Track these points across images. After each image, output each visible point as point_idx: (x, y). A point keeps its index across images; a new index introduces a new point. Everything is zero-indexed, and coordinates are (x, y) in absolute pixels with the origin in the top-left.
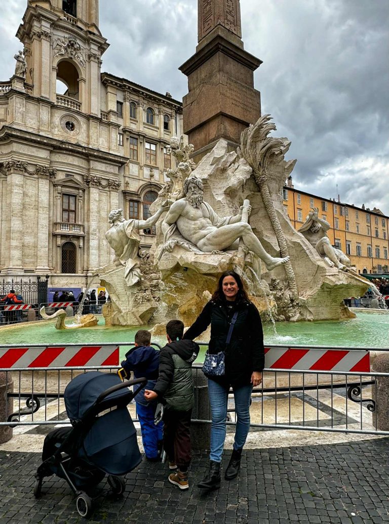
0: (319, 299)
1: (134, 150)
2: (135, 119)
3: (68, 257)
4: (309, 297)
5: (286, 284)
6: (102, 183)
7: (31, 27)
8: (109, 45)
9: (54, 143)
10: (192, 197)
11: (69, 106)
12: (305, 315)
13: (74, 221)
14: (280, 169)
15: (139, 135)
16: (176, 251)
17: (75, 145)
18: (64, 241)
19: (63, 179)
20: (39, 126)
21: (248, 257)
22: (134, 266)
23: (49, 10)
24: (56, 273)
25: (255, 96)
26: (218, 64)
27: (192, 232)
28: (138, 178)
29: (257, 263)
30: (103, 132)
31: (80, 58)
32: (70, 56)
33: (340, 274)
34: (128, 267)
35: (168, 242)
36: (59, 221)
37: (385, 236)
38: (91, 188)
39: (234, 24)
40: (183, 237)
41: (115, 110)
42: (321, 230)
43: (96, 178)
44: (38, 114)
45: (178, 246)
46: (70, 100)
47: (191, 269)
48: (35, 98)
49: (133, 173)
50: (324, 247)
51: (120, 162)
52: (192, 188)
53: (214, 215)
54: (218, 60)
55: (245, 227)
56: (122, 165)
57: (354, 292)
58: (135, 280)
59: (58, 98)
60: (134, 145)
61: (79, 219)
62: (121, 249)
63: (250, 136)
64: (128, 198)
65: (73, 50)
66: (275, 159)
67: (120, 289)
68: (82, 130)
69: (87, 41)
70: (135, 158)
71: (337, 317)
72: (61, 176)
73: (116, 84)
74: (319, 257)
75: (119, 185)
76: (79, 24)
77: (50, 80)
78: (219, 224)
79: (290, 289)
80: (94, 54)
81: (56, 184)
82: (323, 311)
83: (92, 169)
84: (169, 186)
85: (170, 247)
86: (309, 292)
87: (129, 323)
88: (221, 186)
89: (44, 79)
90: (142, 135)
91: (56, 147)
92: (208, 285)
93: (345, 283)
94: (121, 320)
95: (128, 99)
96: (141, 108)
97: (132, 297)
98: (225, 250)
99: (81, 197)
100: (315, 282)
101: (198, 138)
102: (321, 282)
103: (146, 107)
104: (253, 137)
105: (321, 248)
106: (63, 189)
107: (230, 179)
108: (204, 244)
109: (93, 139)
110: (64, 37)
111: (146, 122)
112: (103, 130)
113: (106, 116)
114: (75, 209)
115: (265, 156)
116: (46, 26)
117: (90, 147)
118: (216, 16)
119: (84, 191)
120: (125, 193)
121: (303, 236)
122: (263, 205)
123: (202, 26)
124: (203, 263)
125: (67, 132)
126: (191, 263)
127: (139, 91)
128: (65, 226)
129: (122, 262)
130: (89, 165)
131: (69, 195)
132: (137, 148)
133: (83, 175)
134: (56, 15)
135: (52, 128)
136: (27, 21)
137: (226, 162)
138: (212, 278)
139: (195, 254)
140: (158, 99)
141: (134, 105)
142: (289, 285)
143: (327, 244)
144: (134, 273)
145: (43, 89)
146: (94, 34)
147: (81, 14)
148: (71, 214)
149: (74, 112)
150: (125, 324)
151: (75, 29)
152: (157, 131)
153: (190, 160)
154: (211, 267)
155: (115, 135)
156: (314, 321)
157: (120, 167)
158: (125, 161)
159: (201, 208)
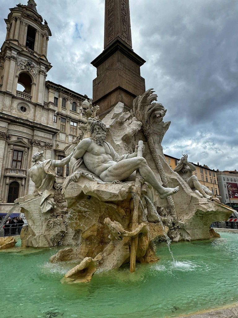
0: (194, 223)
1: (63, 125)
2: (65, 108)
3: (13, 192)
4: (186, 221)
5: (168, 211)
6: (41, 144)
7: (5, 53)
8: (52, 66)
9: (12, 118)
10: (97, 136)
11: (24, 98)
12: (184, 236)
13: (20, 167)
14: (160, 127)
15: (67, 117)
16: (81, 182)
17: (25, 120)
18: (11, 181)
19: (15, 141)
20: (3, 108)
21: (144, 187)
22: (49, 196)
23: (18, 45)
24: (3, 203)
25: (141, 80)
26: (117, 58)
27: (96, 165)
28: (65, 142)
29: (151, 192)
30: (44, 114)
31: (34, 72)
32: (27, 70)
33: (209, 203)
34: (43, 197)
35: (75, 173)
36: (9, 167)
37: (211, 181)
38: (33, 147)
39: (127, 38)
40: (88, 170)
41: (53, 102)
42: (189, 171)
43: (37, 141)
44: (3, 101)
45: (83, 176)
46: (25, 95)
47: (94, 197)
48: (2, 92)
49: (62, 139)
50: (194, 182)
51: (54, 132)
52: (97, 129)
53: (114, 153)
54: (117, 56)
55: (141, 160)
56: (55, 134)
57: (221, 217)
58: (48, 207)
59: (17, 93)
60: (63, 123)
61: (23, 167)
62: (40, 182)
63: (140, 102)
64: (58, 154)
65: (29, 67)
66: (156, 120)
67: (36, 215)
68: (31, 112)
69: (39, 63)
70: (64, 130)
71: (209, 237)
72: (14, 139)
73: (55, 87)
74: (190, 190)
75: (52, 146)
76: (35, 54)
77: (13, 82)
78: (118, 160)
79: (171, 214)
80: (42, 71)
81: (10, 144)
82: (197, 233)
83: (35, 135)
84: (80, 136)
85: (76, 177)
86: (186, 218)
87: (41, 245)
88: (119, 135)
89: (9, 81)
90: (69, 117)
91: (12, 121)
92: (109, 213)
93: (214, 210)
94: (34, 242)
95: (61, 96)
96: (69, 102)
97: (45, 222)
98: (124, 180)
99: (26, 152)
100: (190, 210)
101: (102, 106)
102: (194, 209)
103: (72, 101)
104: (142, 102)
105: (191, 184)
106: (14, 147)
107: (126, 129)
108: (106, 176)
109: (37, 118)
110: (25, 60)
111: (72, 110)
112: (45, 113)
113: (47, 105)
114: (22, 160)
115: (150, 116)
116: (14, 53)
117: (35, 122)
118: (116, 33)
119: (28, 149)
120: (55, 151)
121: (178, 175)
122: (149, 151)
123: (107, 39)
124: (105, 191)
125: (21, 113)
126: (94, 191)
127: (69, 92)
128: (13, 171)
129: (40, 193)
130: (34, 133)
131: (18, 151)
132: (65, 124)
133: (29, 139)
134: (21, 48)
135: (12, 110)
136: (3, 50)
137: (123, 117)
138: (112, 205)
139: (98, 183)
140: (80, 98)
141: (65, 100)
142: (170, 212)
143: (196, 180)
144: (48, 202)
145: (8, 87)
146: (43, 60)
147: (36, 50)
148: (18, 163)
149: (27, 101)
150: (37, 246)
151: (32, 57)
152: (78, 115)
153: (96, 117)
154: (113, 195)
155: (52, 116)
156: (192, 241)
157: (53, 135)
158: (57, 132)
159: (104, 146)
